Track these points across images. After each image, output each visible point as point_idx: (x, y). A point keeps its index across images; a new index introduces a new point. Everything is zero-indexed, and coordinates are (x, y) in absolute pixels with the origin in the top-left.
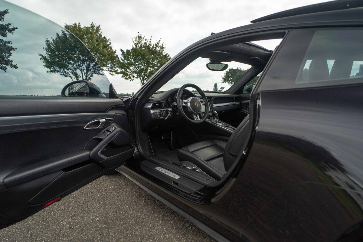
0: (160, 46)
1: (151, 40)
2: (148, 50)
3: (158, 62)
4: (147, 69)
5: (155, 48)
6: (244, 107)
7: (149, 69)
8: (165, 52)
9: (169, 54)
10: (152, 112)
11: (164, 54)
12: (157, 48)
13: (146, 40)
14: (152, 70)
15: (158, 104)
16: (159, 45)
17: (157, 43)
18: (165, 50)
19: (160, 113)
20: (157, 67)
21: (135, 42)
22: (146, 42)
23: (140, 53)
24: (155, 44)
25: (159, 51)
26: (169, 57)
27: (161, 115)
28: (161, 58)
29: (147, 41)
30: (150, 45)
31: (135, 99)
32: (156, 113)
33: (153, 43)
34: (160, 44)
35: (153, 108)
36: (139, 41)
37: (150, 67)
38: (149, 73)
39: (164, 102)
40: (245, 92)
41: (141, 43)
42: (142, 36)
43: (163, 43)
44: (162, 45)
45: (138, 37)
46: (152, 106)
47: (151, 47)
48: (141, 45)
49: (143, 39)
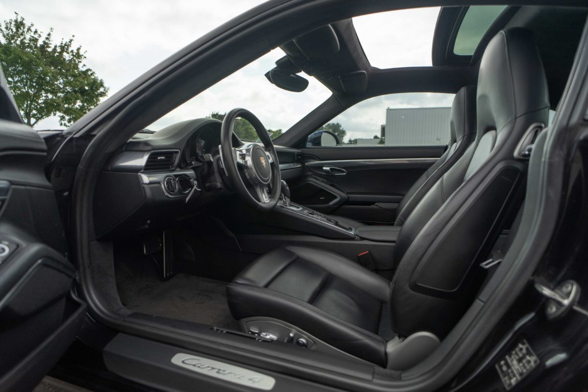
0: (72, 51)
1: (49, 35)
2: (42, 55)
3: (66, 84)
4: (37, 96)
5: (61, 53)
6: (310, 173)
7: (44, 95)
8: (84, 65)
9: (93, 71)
10: (146, 179)
11: (81, 68)
12: (65, 54)
13: (36, 32)
14: (52, 98)
15: (163, 158)
16: (70, 49)
17: (64, 43)
18: (84, 61)
19: (169, 183)
20: (63, 92)
21: (6, 32)
22: (36, 36)
23: (21, 58)
24: (59, 44)
25: (70, 61)
26: (93, 77)
27: (170, 188)
28: (74, 76)
29: (40, 36)
30: (46, 45)
31: (81, 137)
32: (159, 183)
33: (55, 42)
34: (73, 47)
35: (149, 168)
36: (17, 30)
37: (47, 91)
38: (43, 103)
39: (177, 152)
40: (309, 145)
41: (22, 37)
42: (27, 23)
43: (79, 47)
44: (78, 49)
45: (13, 23)
46: (148, 161)
47: (50, 50)
48: (22, 42)
49: (29, 29)
